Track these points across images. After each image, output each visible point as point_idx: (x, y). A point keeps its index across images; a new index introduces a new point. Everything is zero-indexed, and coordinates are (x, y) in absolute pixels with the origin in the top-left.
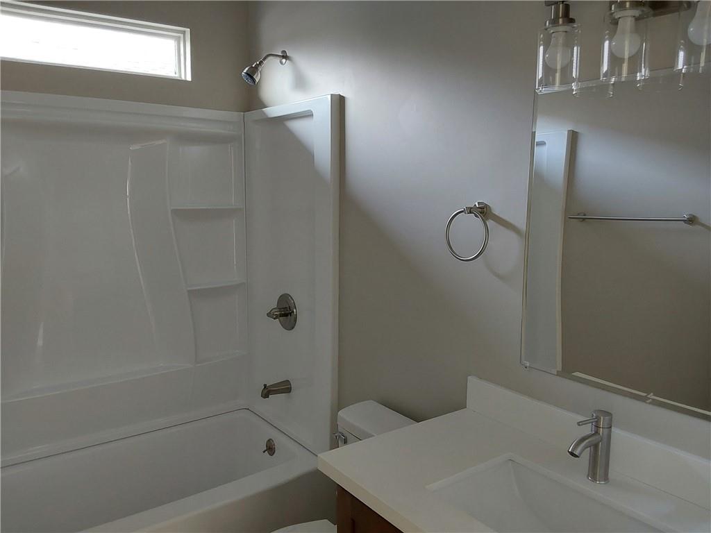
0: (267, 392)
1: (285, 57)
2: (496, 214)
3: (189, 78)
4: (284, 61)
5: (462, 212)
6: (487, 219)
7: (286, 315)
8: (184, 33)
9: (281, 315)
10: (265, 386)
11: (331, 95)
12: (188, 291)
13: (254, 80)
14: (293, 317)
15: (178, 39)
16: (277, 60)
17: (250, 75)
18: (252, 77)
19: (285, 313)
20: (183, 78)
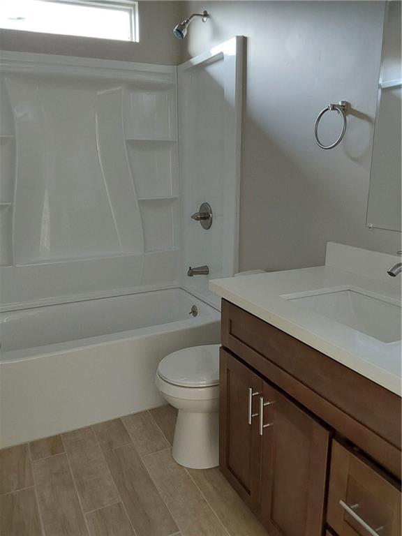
0: (192, 272)
1: (206, 15)
2: (355, 108)
3: (138, 41)
4: (205, 19)
5: (327, 110)
6: (347, 115)
7: (205, 218)
8: (134, 6)
9: (202, 218)
10: (190, 268)
11: (237, 37)
12: (139, 201)
13: (182, 35)
14: (210, 219)
15: (130, 11)
16: (200, 19)
17: (179, 31)
18: (181, 33)
19: (205, 217)
20: (134, 41)
